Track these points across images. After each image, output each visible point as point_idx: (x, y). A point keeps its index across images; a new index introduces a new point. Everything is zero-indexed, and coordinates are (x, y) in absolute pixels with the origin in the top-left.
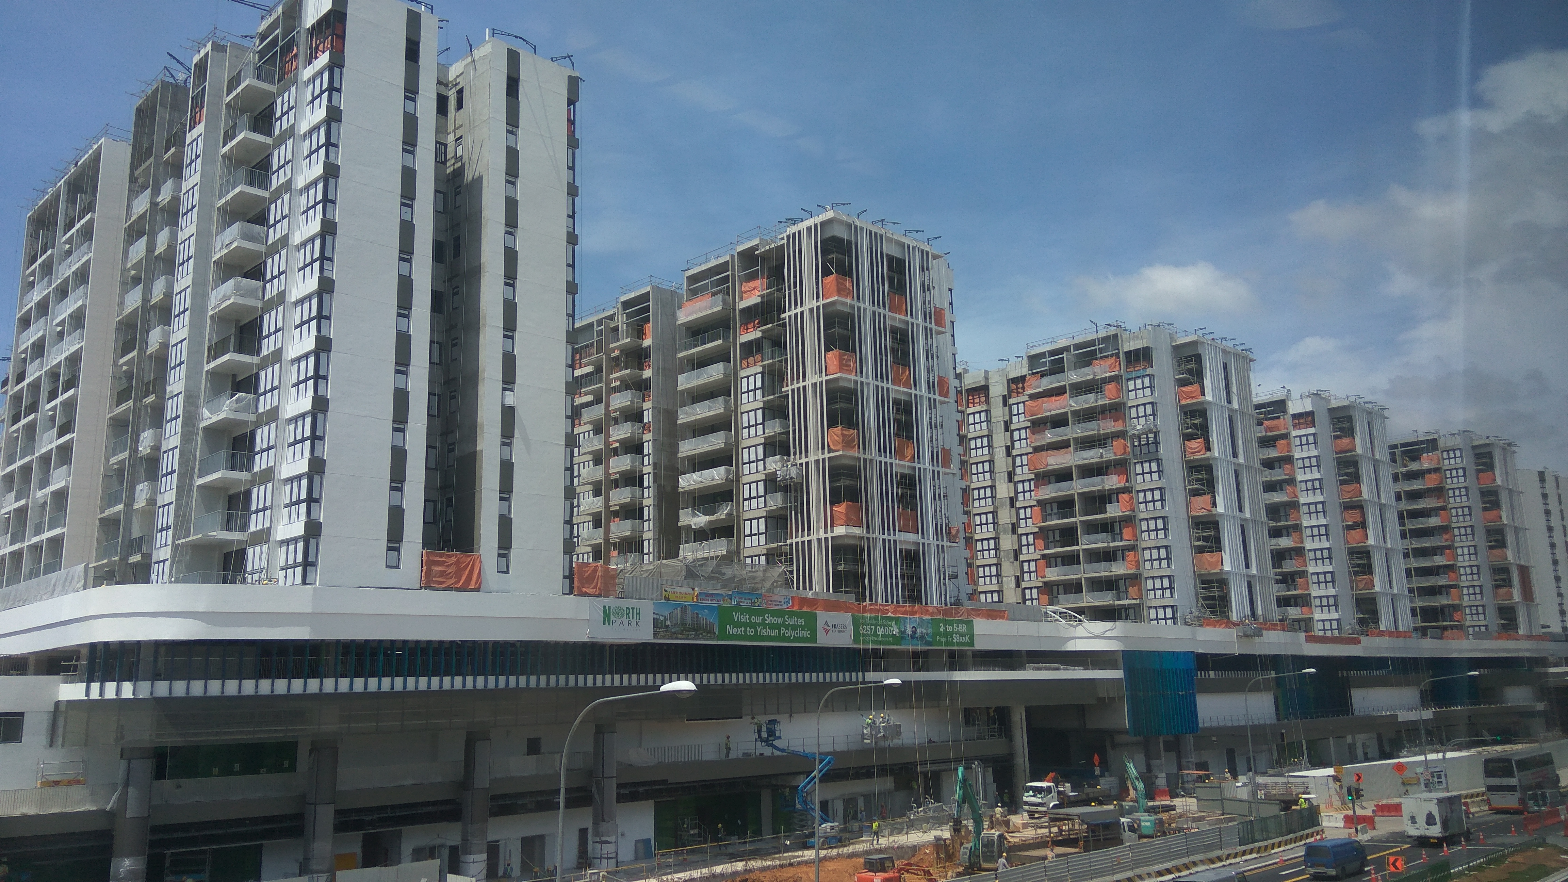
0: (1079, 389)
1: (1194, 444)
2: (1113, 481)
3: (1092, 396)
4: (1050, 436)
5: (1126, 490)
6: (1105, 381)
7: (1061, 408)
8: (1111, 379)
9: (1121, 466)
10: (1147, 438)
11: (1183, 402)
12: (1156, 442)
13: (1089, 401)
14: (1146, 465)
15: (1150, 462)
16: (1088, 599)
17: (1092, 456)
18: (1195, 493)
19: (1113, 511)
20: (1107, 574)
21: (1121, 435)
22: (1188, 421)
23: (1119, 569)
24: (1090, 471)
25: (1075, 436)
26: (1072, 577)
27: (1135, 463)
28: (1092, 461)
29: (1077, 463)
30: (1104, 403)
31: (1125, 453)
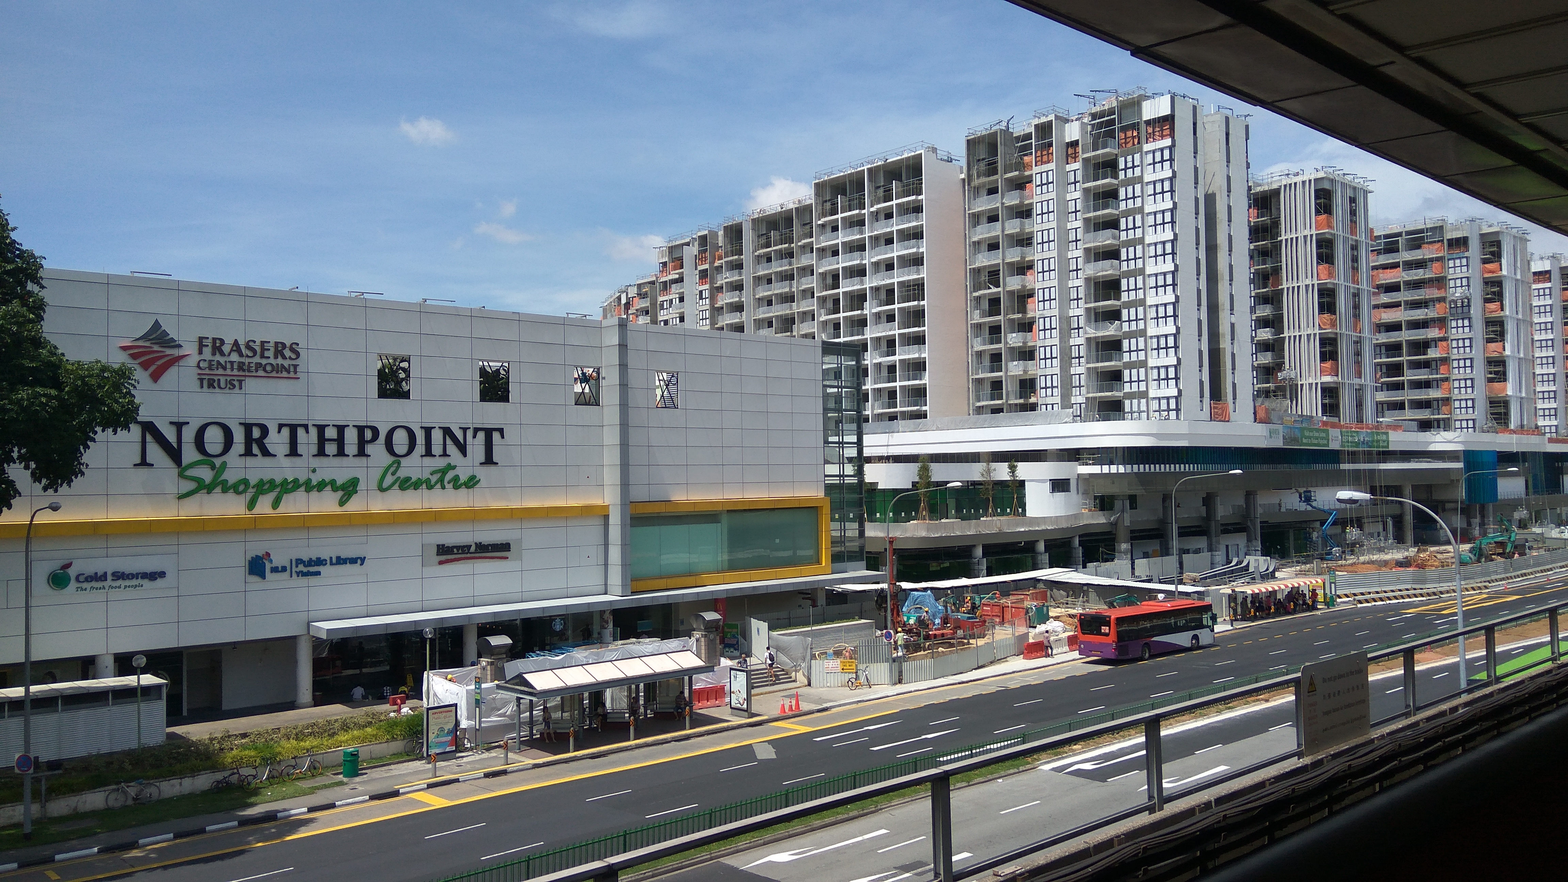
0: (1410, 265)
1: (1492, 306)
2: (1433, 333)
3: (1421, 271)
4: (1385, 298)
5: (1444, 339)
6: (1431, 260)
7: (1395, 278)
8: (1438, 259)
9: (1441, 322)
10: (1462, 302)
11: (1486, 275)
12: (1469, 306)
13: (1418, 274)
14: (1460, 322)
15: (1463, 319)
16: (1409, 414)
17: (1419, 314)
18: (1489, 341)
19: (1433, 353)
20: (1426, 397)
21: (1442, 300)
22: (1489, 289)
23: (1433, 394)
24: (1416, 325)
25: (1405, 299)
26: (1397, 398)
27: (1451, 320)
28: (1419, 318)
29: (1406, 319)
30: (1430, 276)
31: (1445, 314)
